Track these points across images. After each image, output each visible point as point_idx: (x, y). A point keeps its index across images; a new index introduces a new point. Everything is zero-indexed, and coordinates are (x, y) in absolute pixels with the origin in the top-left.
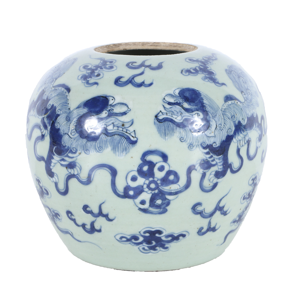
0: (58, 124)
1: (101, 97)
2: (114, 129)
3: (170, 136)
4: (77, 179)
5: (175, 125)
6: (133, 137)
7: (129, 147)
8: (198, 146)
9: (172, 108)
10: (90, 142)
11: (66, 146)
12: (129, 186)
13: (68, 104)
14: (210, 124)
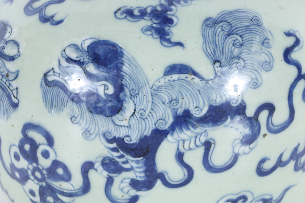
1: (2, 25)
3: (58, 110)
5: (66, 96)
6: (14, 96)
8: (98, 135)
9: (68, 68)
12: (14, 164)
14: (122, 106)
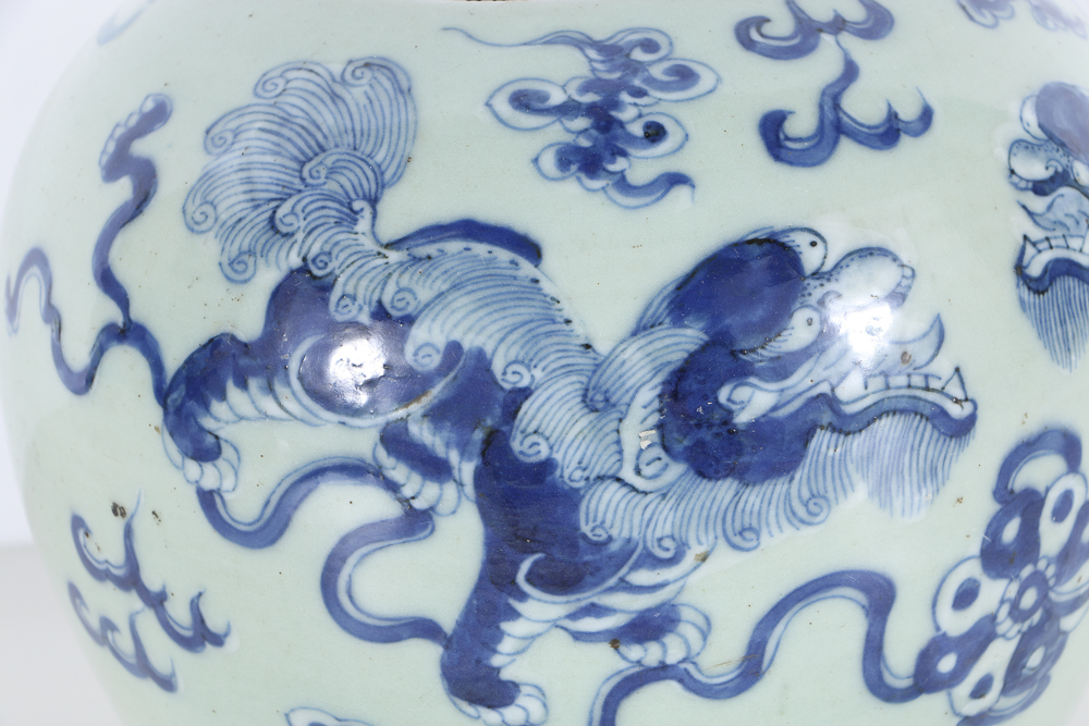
0: (535, 438)
1: (751, 246)
2: (871, 389)
3: (1081, 345)
4: (681, 681)
5: (1085, 287)
6: (957, 401)
7: (945, 457)
9: (1054, 209)
10: (757, 488)
11: (610, 539)
12: (944, 635)
13: (568, 322)
